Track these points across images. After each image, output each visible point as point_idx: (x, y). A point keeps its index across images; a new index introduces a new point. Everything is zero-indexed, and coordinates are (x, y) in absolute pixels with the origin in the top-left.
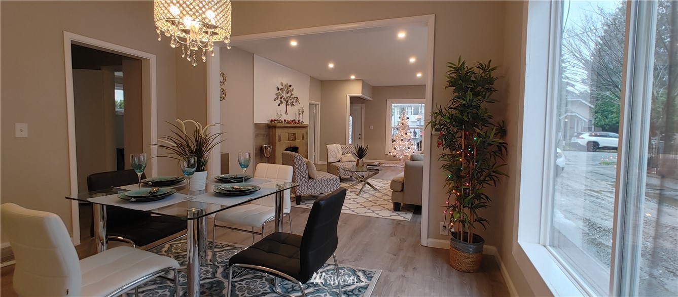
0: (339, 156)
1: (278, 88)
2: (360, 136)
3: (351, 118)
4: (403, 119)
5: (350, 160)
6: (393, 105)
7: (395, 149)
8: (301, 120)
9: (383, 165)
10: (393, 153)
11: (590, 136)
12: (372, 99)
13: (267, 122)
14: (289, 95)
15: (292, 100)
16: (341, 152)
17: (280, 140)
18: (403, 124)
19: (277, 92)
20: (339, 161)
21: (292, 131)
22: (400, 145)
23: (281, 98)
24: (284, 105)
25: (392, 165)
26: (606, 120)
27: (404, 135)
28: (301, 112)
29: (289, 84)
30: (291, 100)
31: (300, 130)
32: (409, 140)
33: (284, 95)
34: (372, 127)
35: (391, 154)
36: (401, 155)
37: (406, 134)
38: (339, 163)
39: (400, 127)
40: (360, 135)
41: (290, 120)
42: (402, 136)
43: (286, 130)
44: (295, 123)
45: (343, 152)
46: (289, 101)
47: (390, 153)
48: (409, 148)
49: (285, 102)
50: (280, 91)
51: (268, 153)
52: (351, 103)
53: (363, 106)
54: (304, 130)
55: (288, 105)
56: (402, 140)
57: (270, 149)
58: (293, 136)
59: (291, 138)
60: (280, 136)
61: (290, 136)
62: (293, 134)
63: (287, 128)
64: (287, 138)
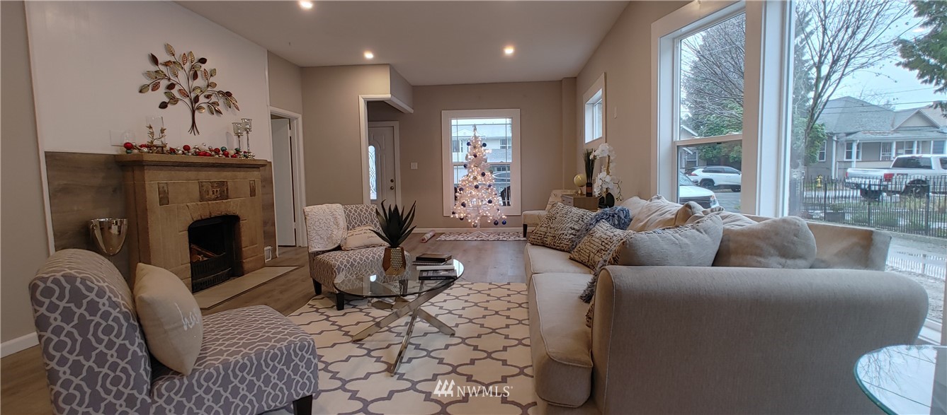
0: (339, 234)
1: (154, 60)
2: (392, 184)
3: (371, 149)
4: (475, 147)
5: (367, 242)
6: (454, 122)
7: (463, 205)
8: (244, 149)
9: (443, 237)
10: (461, 213)
11: (703, 171)
12: (412, 111)
13: (113, 151)
14: (200, 82)
15: (214, 99)
16: (342, 222)
17: (164, 200)
18: (475, 156)
19: (153, 68)
20: (339, 248)
21: (215, 176)
22: (472, 197)
23: (171, 87)
24: (183, 108)
25: (460, 238)
26: (715, 152)
27: (479, 177)
28: (242, 129)
29: (198, 56)
30: (208, 97)
31: (241, 174)
32: (490, 186)
33: (182, 79)
34: (414, 166)
35: (457, 216)
36: (477, 216)
37: (483, 174)
38: (338, 253)
39: (470, 163)
40: (392, 181)
41: (206, 148)
42: (475, 178)
43: (192, 174)
44: (226, 155)
45: (350, 223)
46: (202, 99)
47: (453, 213)
48: (490, 202)
49: (187, 100)
50: (162, 68)
51: (114, 241)
52: (370, 119)
53: (396, 124)
54: (255, 175)
55: (199, 108)
56: (477, 187)
57: (120, 228)
58: (218, 190)
59: (211, 193)
60: (165, 191)
61: (204, 188)
62: (218, 183)
63: (193, 168)
64: (197, 194)
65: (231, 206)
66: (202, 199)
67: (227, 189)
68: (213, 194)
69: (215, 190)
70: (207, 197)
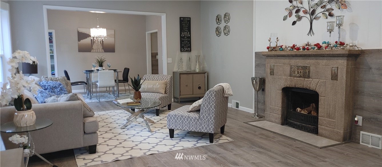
17: (272, 73)
21: (301, 62)
46: (319, 11)
54: (339, 63)
55: (317, 18)
57: (256, 81)
58: (302, 71)
59: (296, 73)
60: (272, 69)
61: (292, 69)
62: (302, 67)
63: (287, 58)
64: (288, 72)
65: (311, 84)
66: (291, 76)
67: (309, 72)
68: (298, 73)
69: (299, 71)
70: (294, 74)
